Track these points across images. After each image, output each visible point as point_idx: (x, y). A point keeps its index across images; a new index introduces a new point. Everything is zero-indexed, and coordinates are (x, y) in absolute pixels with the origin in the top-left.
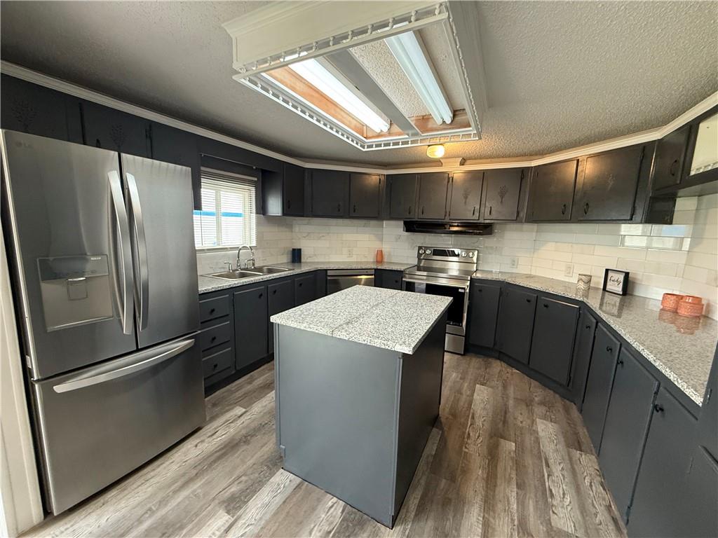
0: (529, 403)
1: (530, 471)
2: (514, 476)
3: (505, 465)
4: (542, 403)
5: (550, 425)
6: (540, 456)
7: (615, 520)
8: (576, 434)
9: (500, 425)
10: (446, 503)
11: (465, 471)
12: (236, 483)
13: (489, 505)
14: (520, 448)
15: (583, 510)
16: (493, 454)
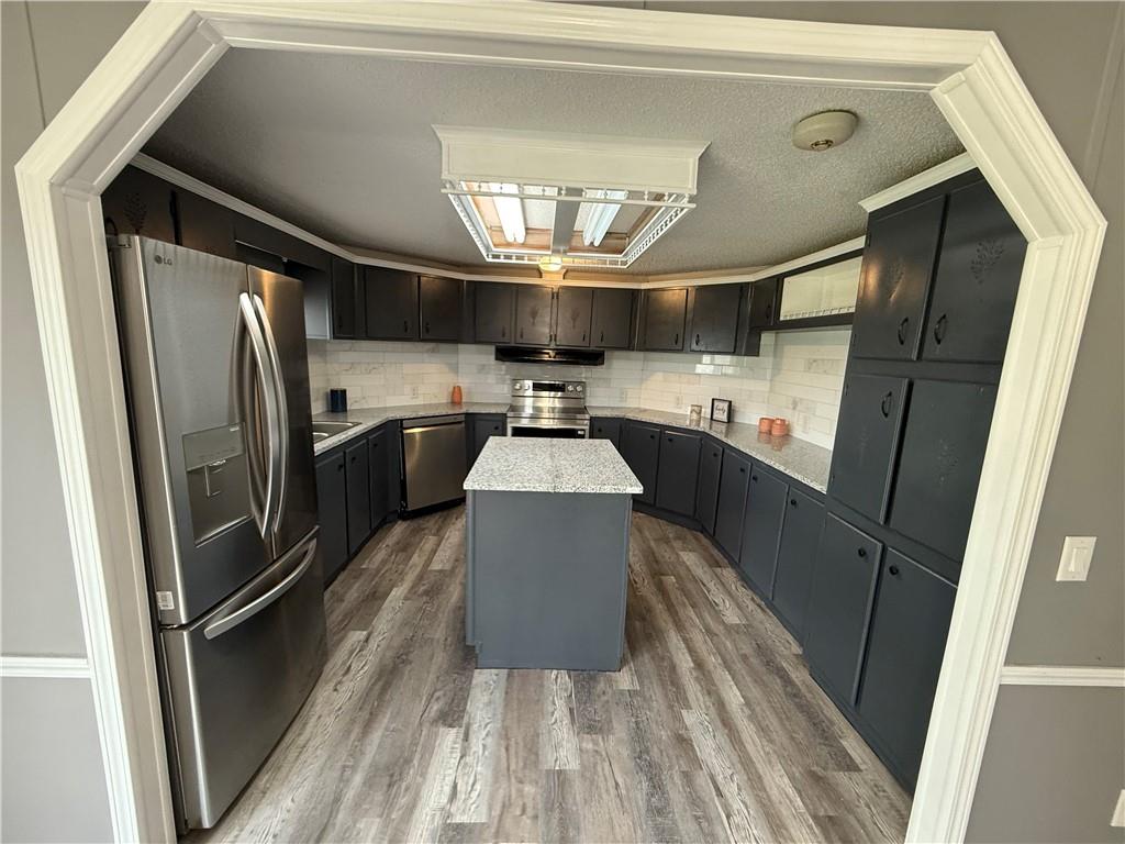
0: (667, 541)
1: (695, 592)
2: (686, 600)
3: (675, 595)
4: (678, 538)
5: (690, 554)
6: (695, 580)
7: (759, 606)
8: (712, 556)
9: (655, 565)
10: (649, 637)
11: (649, 610)
12: (433, 700)
13: (680, 626)
14: (678, 577)
15: (739, 607)
16: (662, 590)
